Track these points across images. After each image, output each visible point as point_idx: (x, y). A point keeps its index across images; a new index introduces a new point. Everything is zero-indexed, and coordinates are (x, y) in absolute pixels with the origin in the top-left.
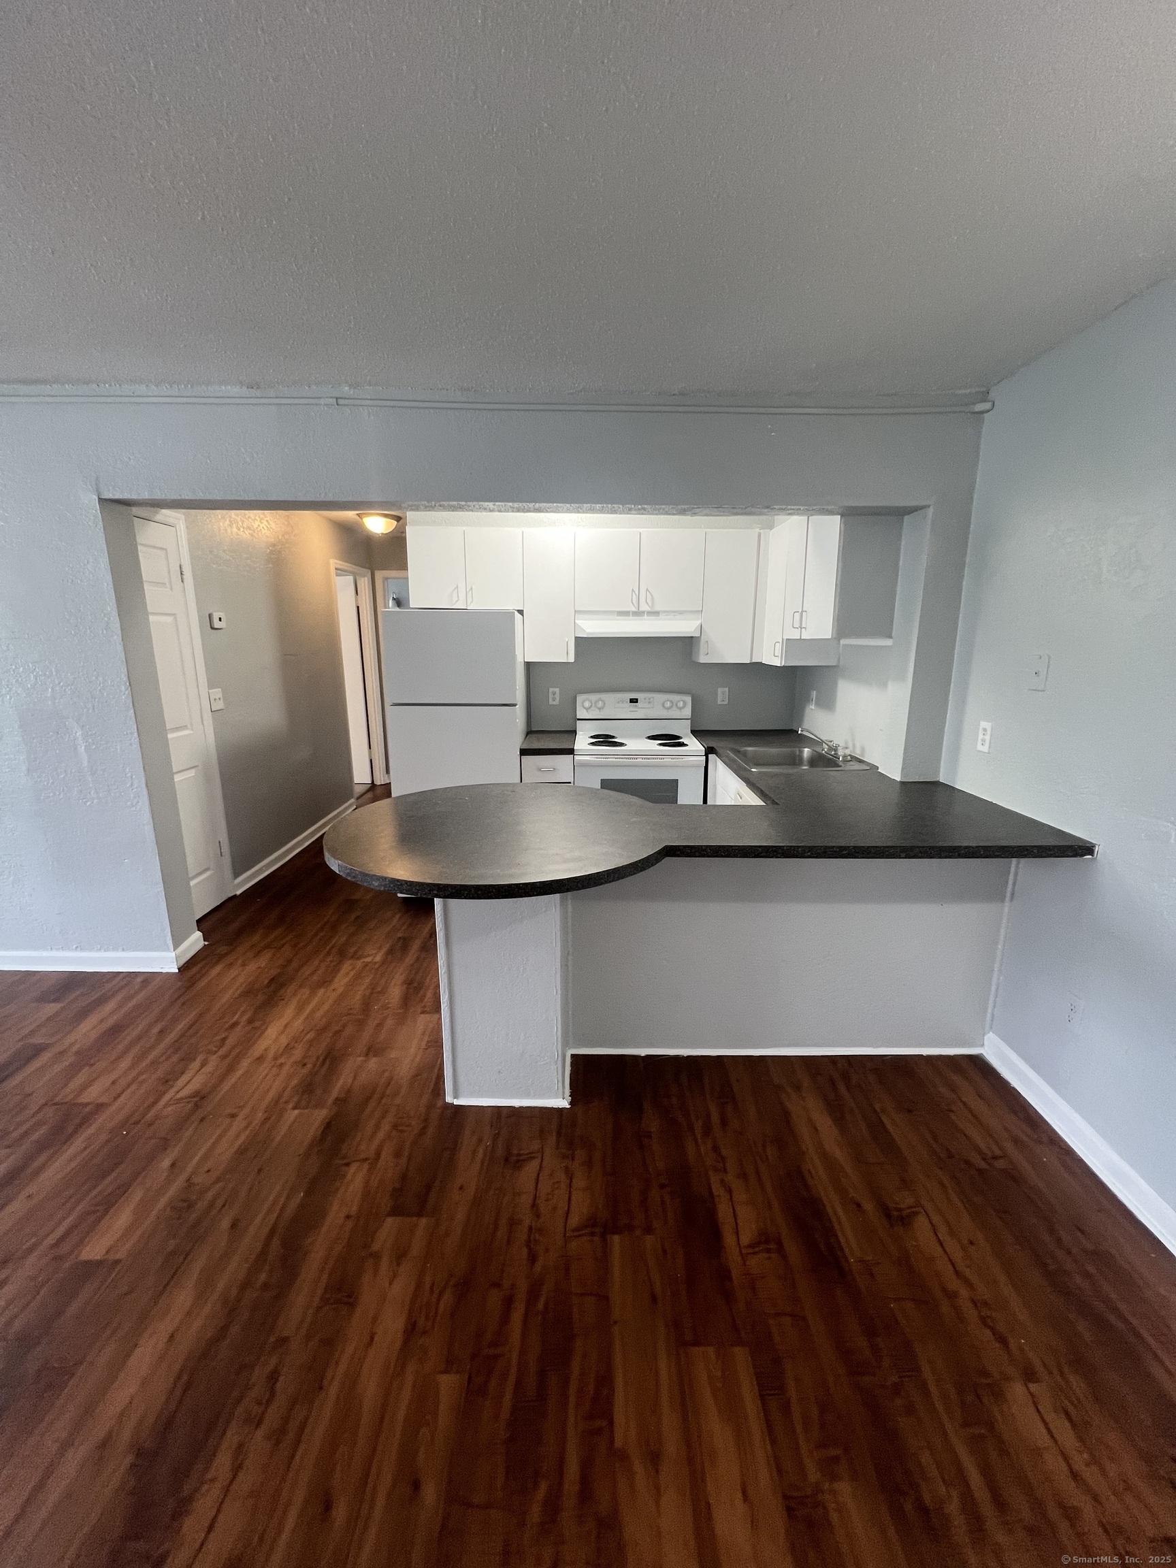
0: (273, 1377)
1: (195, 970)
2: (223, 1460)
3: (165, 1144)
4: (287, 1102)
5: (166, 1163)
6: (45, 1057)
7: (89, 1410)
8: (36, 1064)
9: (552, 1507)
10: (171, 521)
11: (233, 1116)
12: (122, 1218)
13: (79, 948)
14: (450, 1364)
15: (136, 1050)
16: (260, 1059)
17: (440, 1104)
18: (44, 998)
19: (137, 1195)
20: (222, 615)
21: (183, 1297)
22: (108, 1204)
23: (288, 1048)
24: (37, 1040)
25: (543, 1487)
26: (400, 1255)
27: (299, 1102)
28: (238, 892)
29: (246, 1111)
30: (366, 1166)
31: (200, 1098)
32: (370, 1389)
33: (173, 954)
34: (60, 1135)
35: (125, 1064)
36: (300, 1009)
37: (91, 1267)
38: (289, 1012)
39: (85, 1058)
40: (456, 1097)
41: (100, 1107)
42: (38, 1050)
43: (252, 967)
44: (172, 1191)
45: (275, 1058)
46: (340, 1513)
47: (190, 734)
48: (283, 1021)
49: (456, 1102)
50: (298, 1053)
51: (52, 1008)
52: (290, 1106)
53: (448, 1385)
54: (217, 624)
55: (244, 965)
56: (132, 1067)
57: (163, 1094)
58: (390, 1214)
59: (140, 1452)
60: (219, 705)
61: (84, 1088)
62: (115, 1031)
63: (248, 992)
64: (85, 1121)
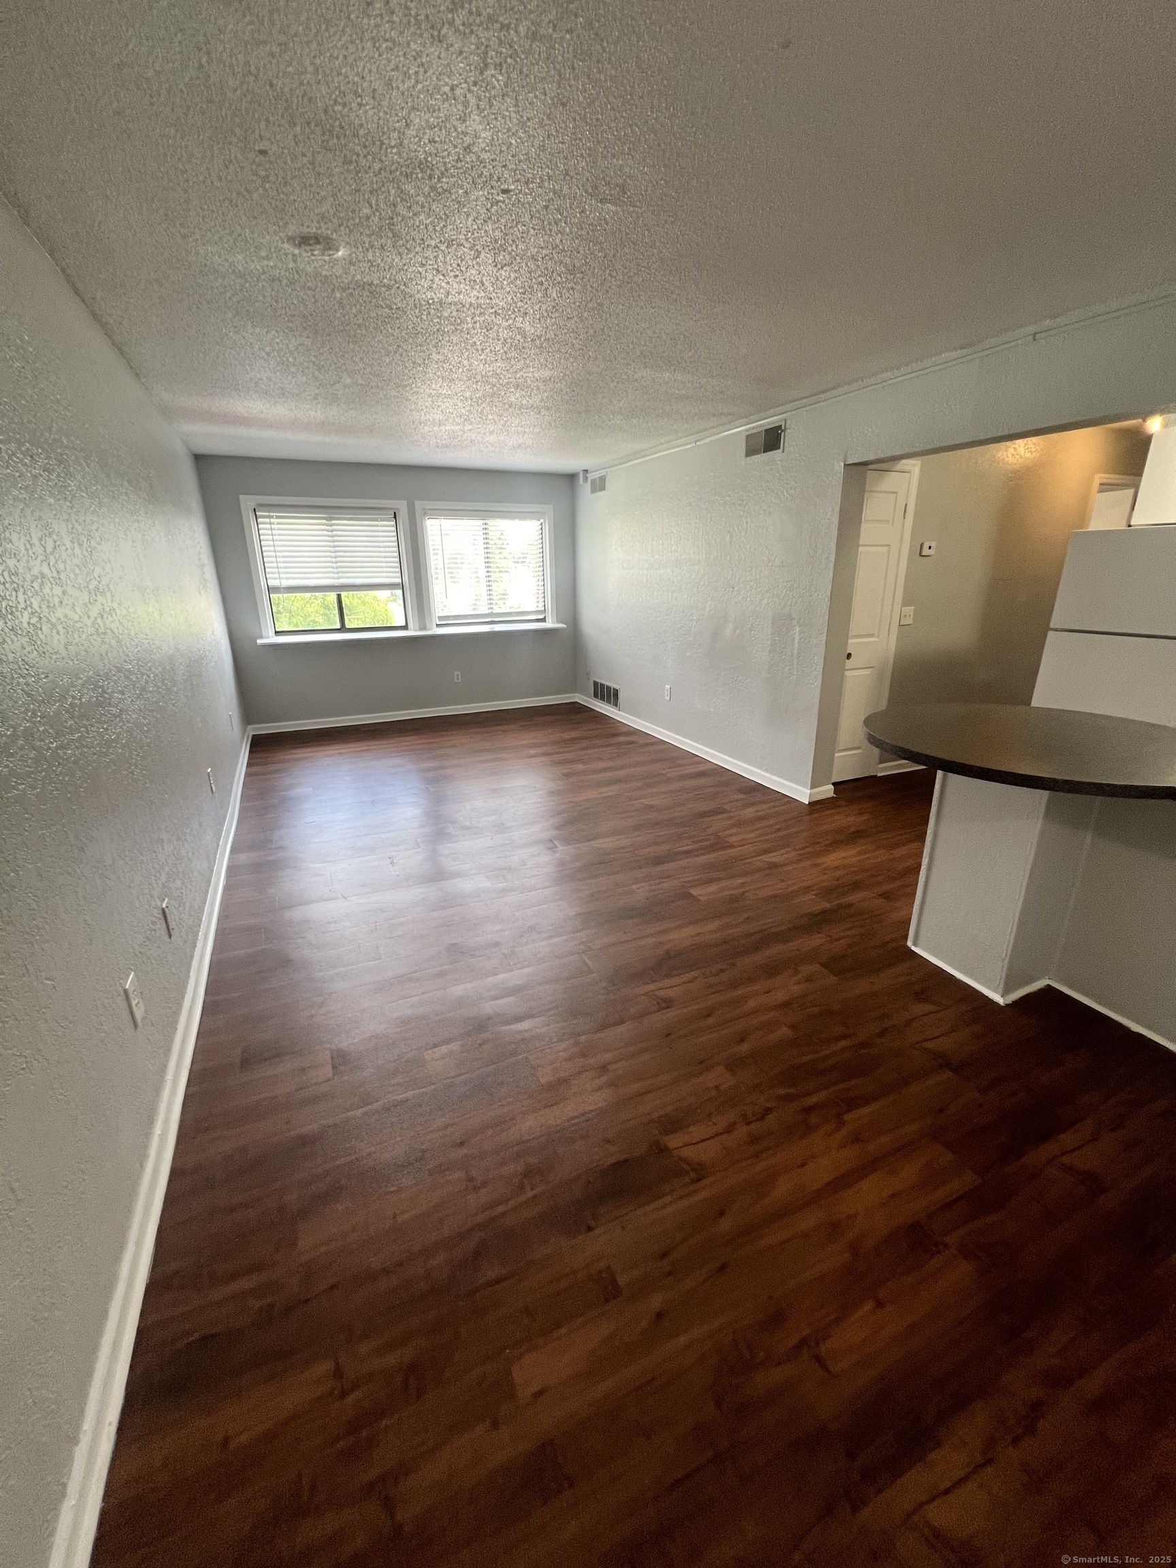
0: (722, 971)
1: (818, 806)
2: (688, 976)
3: (745, 874)
4: (813, 891)
5: (740, 881)
6: (725, 815)
7: (665, 931)
8: (720, 817)
9: (789, 1098)
10: (907, 468)
11: (783, 881)
12: (713, 888)
13: (766, 770)
14: (792, 1027)
15: (760, 831)
16: (817, 865)
17: (902, 943)
18: (741, 791)
19: (722, 884)
20: (933, 544)
21: (712, 926)
22: (710, 881)
23: (836, 868)
24: (727, 807)
25: (792, 1090)
26: (808, 979)
27: (819, 894)
28: (879, 775)
29: (789, 883)
30: (828, 939)
31: (775, 865)
32: (751, 1004)
33: (809, 791)
34: (713, 848)
35: (752, 835)
36: (860, 853)
37: (691, 895)
38: (853, 852)
39: (739, 824)
40: (915, 944)
41: (732, 847)
42: (725, 811)
43: (851, 819)
44: (734, 892)
45: (825, 869)
46: (710, 1021)
47: (875, 642)
48: (844, 854)
49: (913, 948)
50: (838, 873)
51: (742, 796)
52: (813, 893)
53: (783, 1032)
54: (926, 552)
55: (847, 816)
56: (755, 837)
57: (761, 855)
58: (822, 965)
59: (668, 953)
60: (909, 621)
61: (731, 835)
62: (760, 818)
63: (839, 831)
64: (724, 848)
